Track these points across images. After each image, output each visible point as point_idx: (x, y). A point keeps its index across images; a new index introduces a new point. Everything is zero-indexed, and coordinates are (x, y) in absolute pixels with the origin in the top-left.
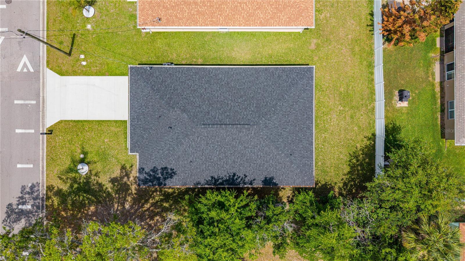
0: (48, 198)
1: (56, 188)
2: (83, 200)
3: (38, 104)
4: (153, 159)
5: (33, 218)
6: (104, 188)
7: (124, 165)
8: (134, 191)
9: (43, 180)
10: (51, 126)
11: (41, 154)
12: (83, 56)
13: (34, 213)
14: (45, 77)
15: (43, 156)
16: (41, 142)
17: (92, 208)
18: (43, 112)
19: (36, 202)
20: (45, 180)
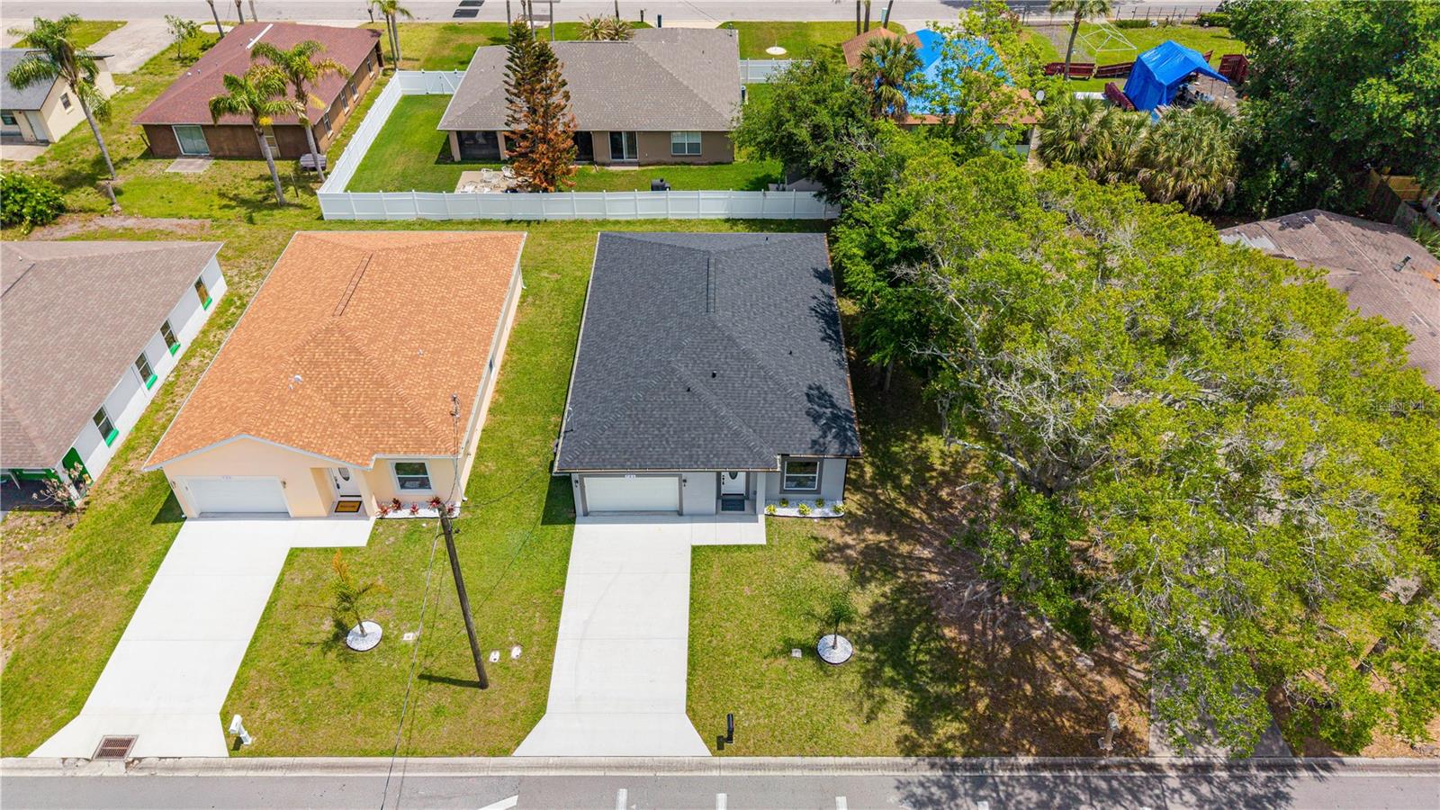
0: (941, 751)
1: (907, 730)
2: (929, 652)
3: (630, 783)
4: (790, 416)
5: (1020, 798)
6: (882, 600)
7: (812, 554)
8: (883, 537)
9: (884, 767)
10: (706, 742)
11: (797, 773)
12: (493, 654)
13: (1002, 795)
14: (542, 761)
15: (804, 767)
16: (759, 773)
17: (949, 632)
18: (659, 768)
19: (962, 791)
20: (885, 760)
